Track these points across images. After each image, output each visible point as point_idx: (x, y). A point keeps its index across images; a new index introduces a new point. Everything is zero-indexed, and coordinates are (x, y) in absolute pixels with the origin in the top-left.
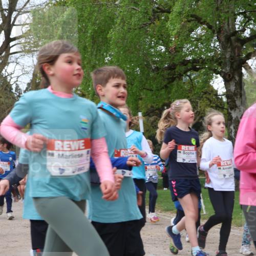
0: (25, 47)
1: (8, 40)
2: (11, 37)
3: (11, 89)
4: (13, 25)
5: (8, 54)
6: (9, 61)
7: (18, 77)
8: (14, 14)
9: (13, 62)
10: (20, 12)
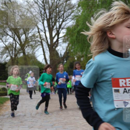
0: (63, 40)
1: (58, 38)
2: (59, 37)
3: (58, 54)
4: (60, 33)
5: (58, 43)
6: (58, 45)
7: (61, 51)
8: (60, 29)
9: (60, 45)
10: (63, 29)
